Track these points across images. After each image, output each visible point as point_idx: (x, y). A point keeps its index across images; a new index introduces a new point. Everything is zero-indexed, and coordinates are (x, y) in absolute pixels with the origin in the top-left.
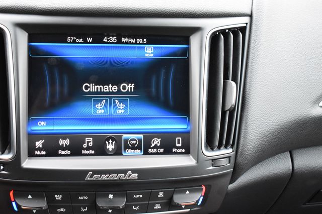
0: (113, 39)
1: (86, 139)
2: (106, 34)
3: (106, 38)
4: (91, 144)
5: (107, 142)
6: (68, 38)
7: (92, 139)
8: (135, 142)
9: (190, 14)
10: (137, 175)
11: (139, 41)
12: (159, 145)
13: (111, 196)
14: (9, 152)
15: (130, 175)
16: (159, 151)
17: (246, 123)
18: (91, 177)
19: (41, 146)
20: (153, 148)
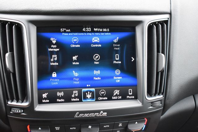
0: (89, 29)
1: (74, 91)
2: (84, 26)
3: (84, 28)
4: (77, 95)
5: (87, 93)
6: (61, 29)
7: (77, 91)
8: (104, 93)
9: (136, 13)
10: (106, 113)
11: (105, 30)
12: (118, 94)
13: (90, 127)
14: (26, 101)
15: (102, 113)
16: (119, 98)
17: (171, 79)
18: (78, 115)
19: (46, 97)
20: (115, 96)
